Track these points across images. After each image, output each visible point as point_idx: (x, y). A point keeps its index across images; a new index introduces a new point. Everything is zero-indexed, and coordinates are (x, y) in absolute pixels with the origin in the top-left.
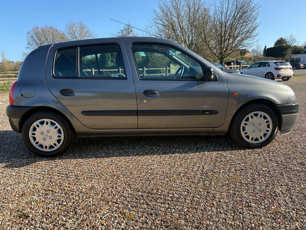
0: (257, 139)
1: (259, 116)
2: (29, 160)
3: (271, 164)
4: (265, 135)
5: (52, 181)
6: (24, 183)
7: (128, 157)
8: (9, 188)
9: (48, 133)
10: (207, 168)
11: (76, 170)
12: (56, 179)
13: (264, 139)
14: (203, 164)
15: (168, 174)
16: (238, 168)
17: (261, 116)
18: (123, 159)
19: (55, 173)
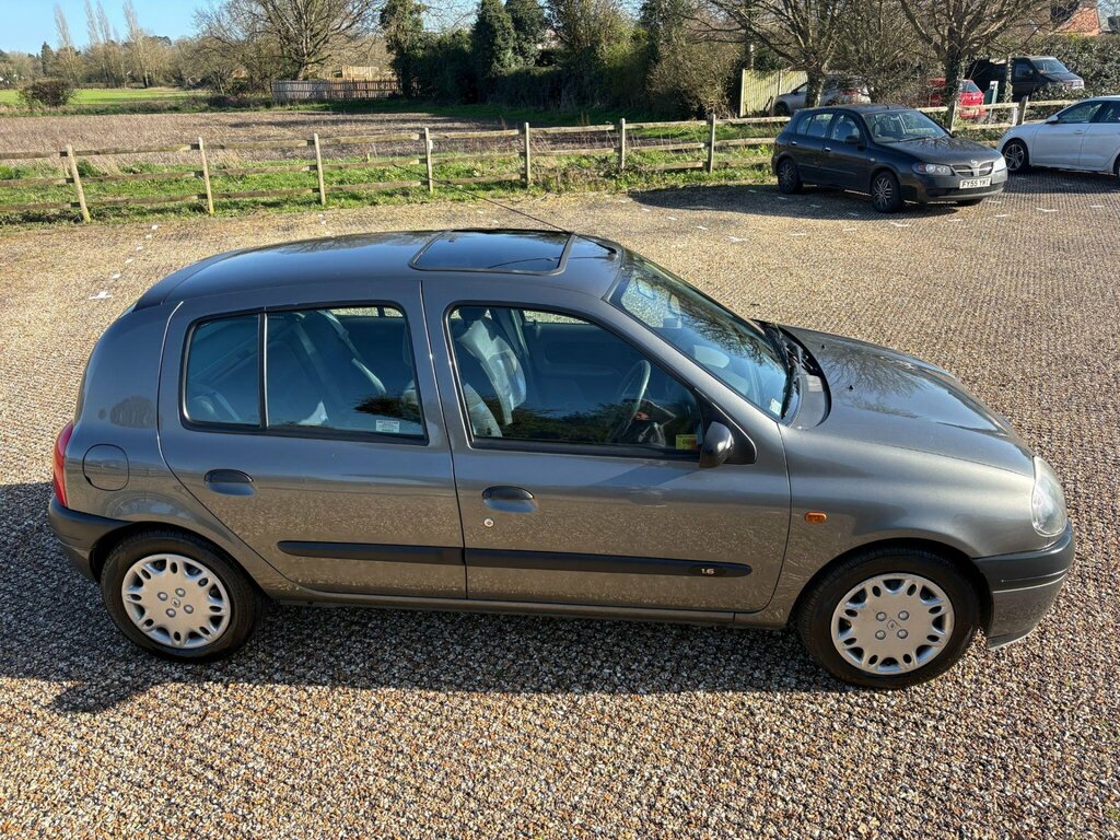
0: (890, 662)
1: (904, 588)
2: (128, 673)
3: (904, 795)
4: (921, 650)
5: (173, 800)
6: (94, 799)
7: (432, 694)
8: (46, 823)
9: (180, 596)
10: (672, 790)
11: (256, 746)
12: (187, 793)
13: (916, 663)
14: (666, 765)
15: (534, 809)
16: (779, 803)
17: (912, 590)
18: (414, 704)
19: (191, 757)
